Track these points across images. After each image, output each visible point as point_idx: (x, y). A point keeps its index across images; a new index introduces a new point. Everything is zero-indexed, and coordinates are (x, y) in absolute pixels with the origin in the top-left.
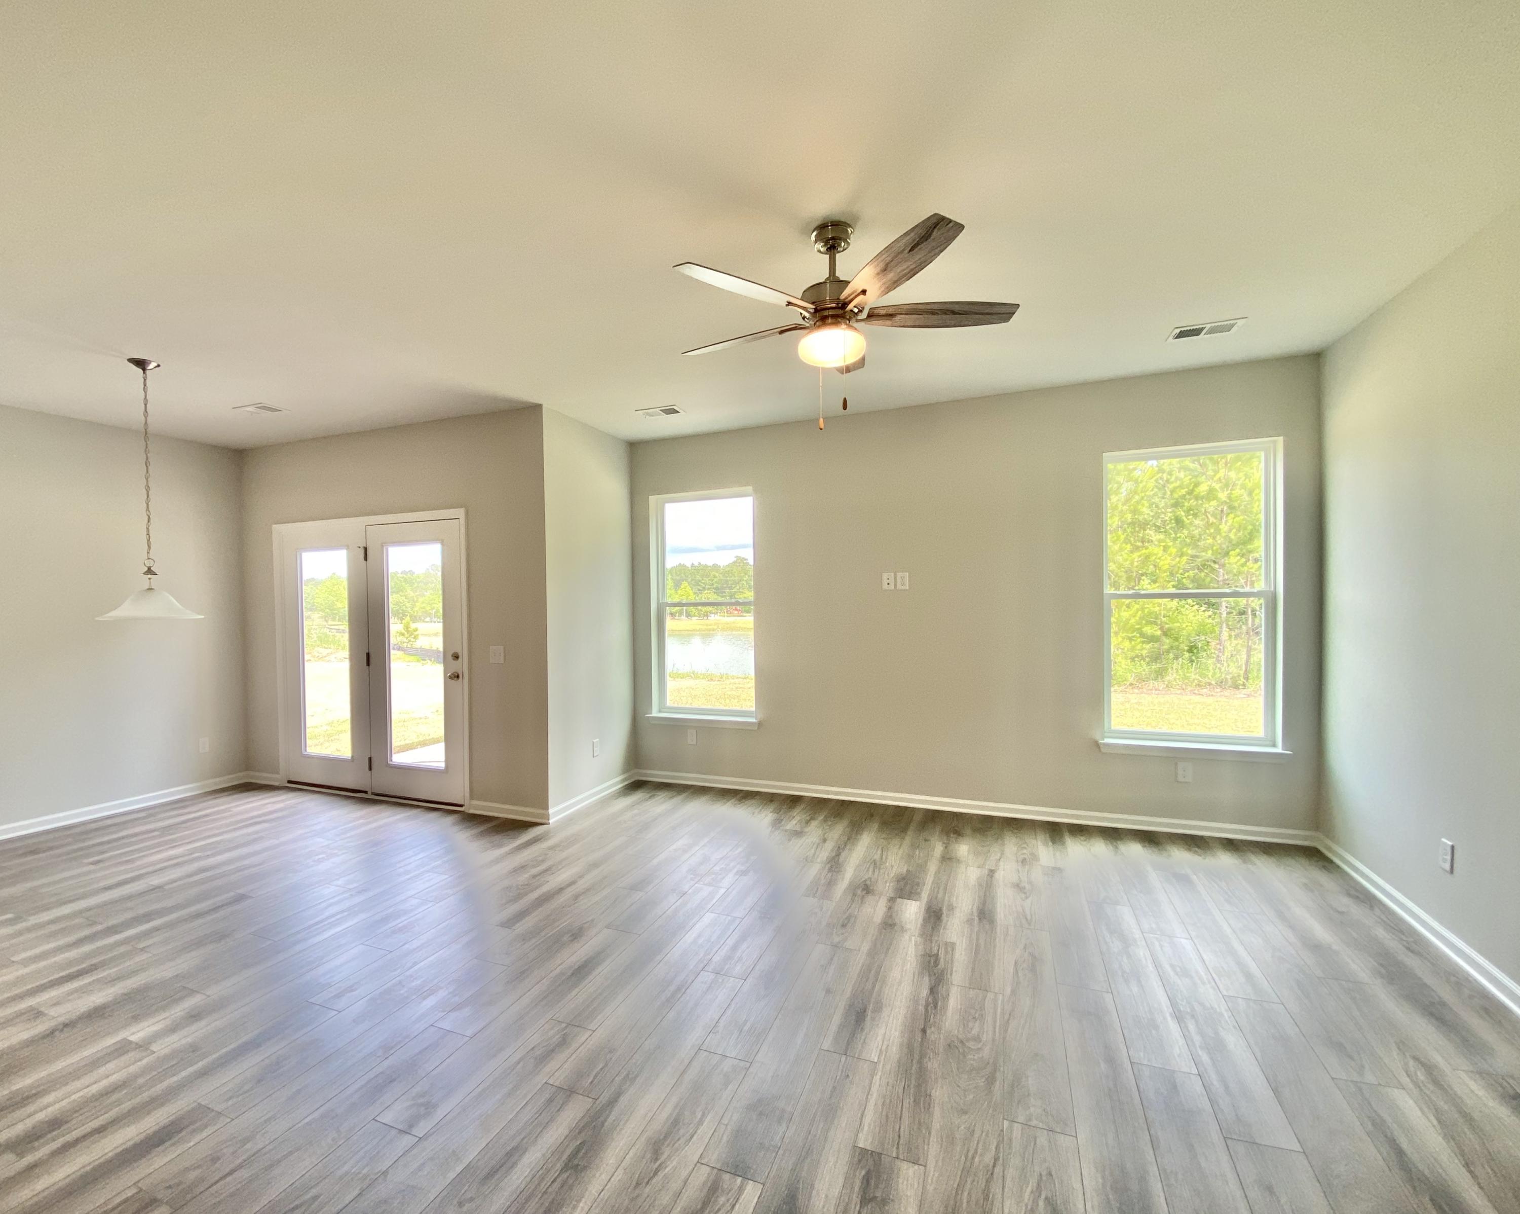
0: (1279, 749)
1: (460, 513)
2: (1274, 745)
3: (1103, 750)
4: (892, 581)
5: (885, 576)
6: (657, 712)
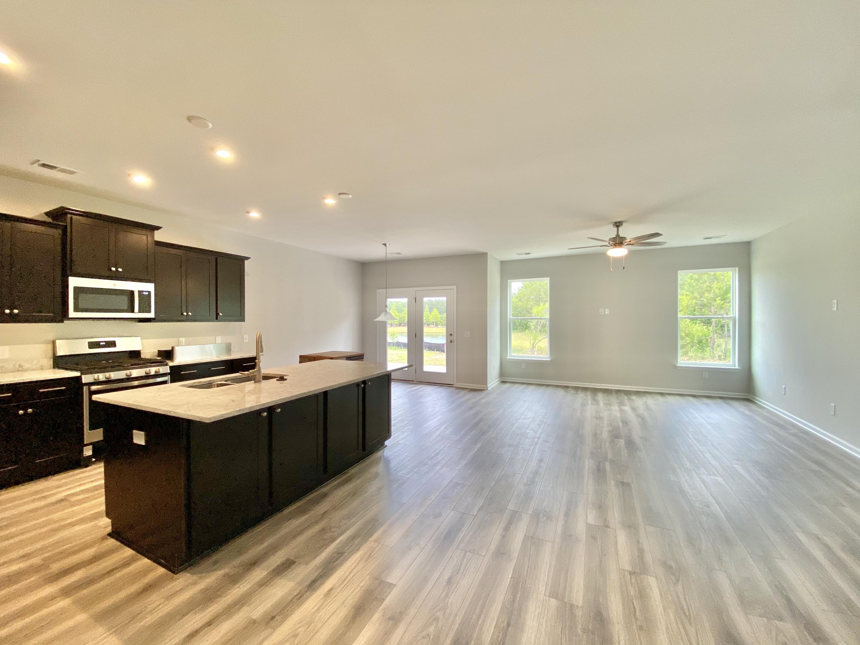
0: (737, 367)
1: (455, 287)
2: (735, 367)
3: (678, 368)
4: (603, 312)
5: (600, 310)
6: (509, 357)
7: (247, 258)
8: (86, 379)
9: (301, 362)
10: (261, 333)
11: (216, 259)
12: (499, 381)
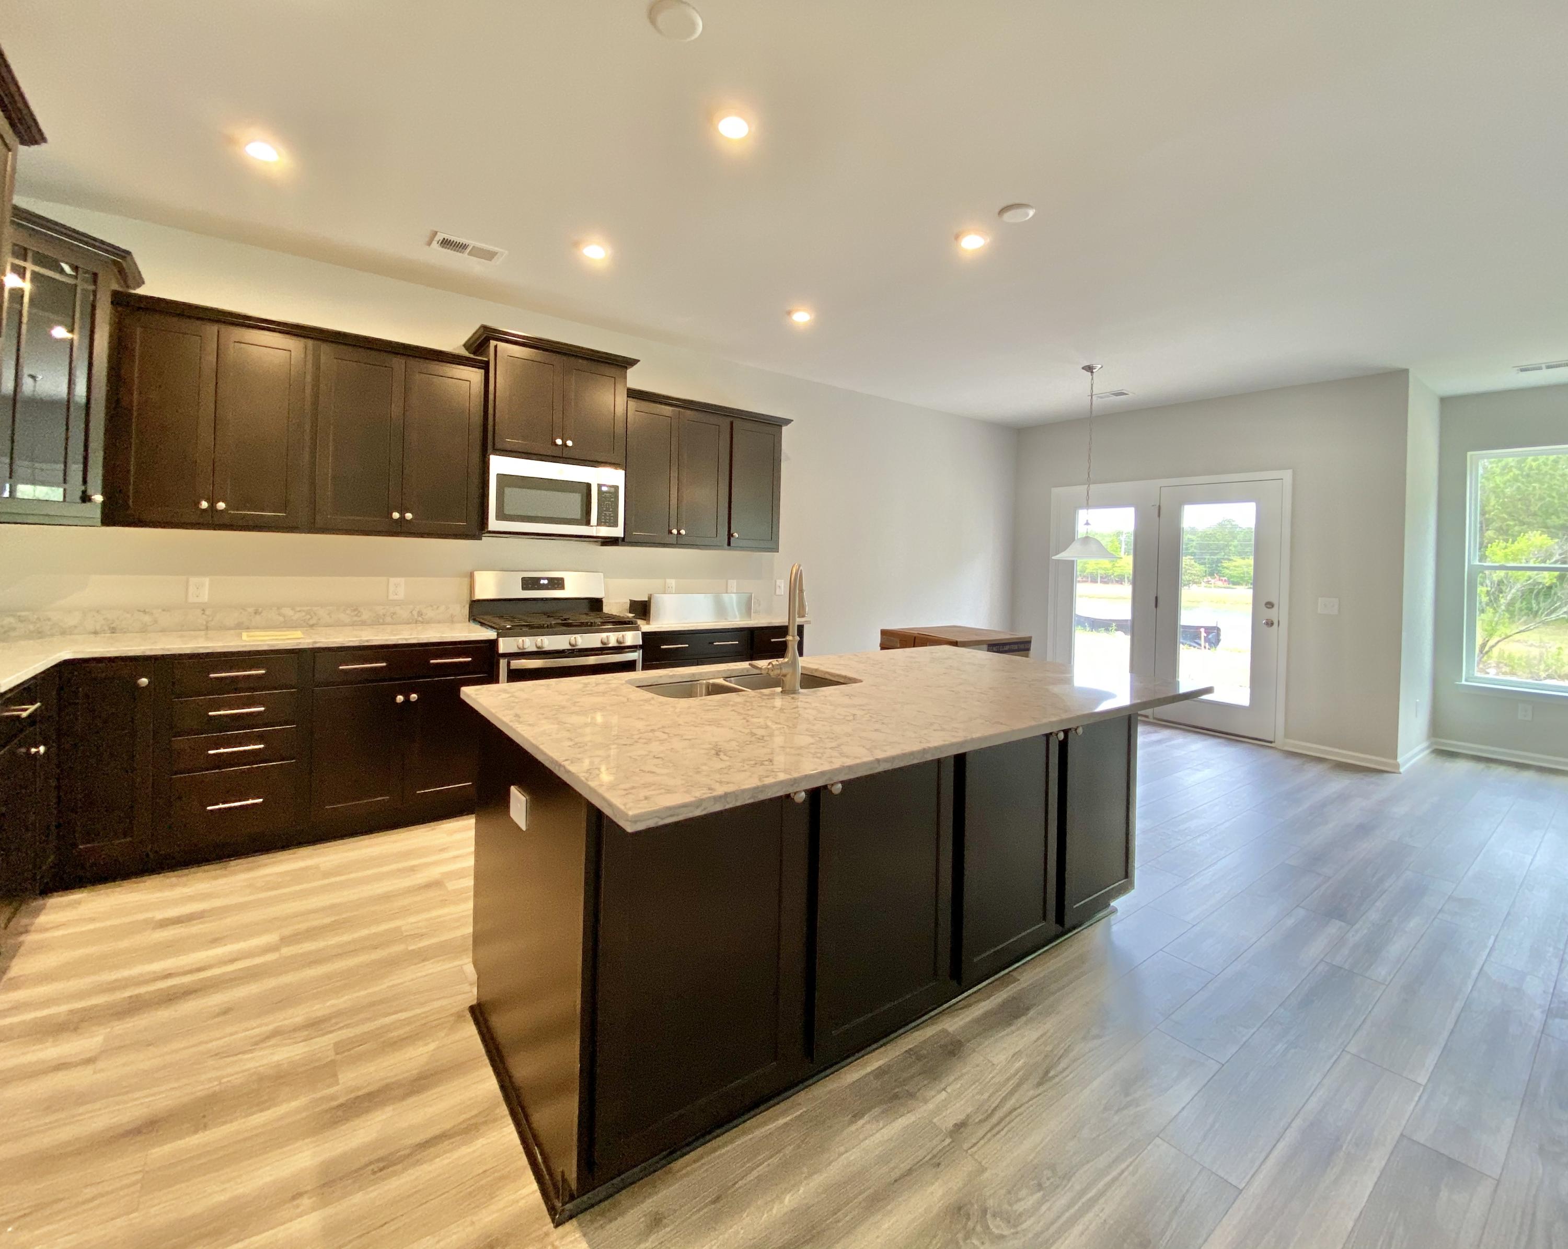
1: (1288, 473)
6: (1466, 680)
7: (788, 422)
8: (505, 645)
9: (884, 647)
10: (801, 568)
11: (732, 423)
12: (1428, 748)
